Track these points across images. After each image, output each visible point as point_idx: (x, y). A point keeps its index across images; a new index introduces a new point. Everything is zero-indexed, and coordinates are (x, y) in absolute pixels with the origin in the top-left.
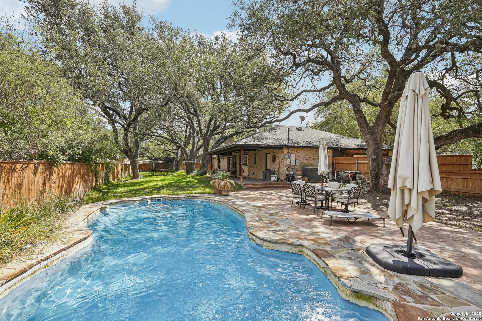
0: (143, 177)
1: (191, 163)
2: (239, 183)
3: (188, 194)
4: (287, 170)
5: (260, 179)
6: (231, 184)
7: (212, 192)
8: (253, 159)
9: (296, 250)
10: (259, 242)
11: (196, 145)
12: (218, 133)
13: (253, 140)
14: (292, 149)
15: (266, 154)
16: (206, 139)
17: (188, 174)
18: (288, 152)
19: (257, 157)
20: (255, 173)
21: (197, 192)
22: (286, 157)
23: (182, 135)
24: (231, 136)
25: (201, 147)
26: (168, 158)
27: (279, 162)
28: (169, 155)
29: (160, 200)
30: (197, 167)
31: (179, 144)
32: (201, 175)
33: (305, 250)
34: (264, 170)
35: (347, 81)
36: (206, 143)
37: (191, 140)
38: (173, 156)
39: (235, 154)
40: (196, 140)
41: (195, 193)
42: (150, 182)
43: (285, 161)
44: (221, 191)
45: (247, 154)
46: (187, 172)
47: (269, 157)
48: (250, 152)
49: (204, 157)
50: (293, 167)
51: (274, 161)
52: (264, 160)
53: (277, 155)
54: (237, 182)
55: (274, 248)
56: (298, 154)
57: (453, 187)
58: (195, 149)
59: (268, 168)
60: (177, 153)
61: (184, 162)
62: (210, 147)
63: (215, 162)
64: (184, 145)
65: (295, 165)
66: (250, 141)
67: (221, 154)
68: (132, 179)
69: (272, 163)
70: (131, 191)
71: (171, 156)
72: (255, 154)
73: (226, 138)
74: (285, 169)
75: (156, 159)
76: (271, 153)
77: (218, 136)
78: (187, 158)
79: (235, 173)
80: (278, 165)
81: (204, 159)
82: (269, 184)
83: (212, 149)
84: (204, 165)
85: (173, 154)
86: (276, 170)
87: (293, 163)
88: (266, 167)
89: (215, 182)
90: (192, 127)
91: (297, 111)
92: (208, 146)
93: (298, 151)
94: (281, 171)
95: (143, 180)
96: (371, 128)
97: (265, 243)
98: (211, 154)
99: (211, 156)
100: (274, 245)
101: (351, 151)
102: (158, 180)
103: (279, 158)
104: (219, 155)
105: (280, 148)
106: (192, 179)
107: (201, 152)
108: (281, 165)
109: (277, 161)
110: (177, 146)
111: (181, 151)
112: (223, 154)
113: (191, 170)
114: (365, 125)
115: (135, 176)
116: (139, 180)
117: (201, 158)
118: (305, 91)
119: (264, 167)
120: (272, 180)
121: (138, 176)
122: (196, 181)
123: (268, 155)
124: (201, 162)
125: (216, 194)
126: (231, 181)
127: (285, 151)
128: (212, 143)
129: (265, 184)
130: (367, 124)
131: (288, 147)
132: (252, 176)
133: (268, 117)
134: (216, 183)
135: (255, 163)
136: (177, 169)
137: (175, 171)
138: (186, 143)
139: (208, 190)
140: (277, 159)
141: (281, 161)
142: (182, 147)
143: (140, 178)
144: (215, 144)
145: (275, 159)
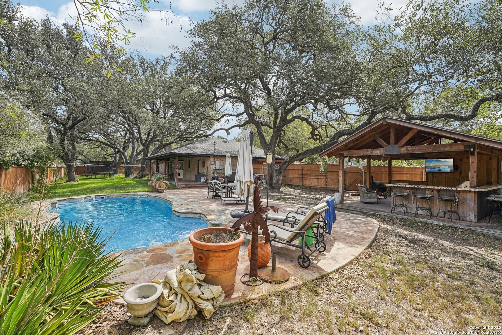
0: (79, 180)
1: (131, 167)
2: (174, 183)
3: (129, 192)
4: (213, 173)
5: (193, 181)
6: (166, 183)
7: (150, 190)
8: (188, 165)
9: (197, 216)
10: (177, 214)
11: (136, 150)
12: (158, 141)
13: (186, 149)
14: (217, 157)
15: (198, 161)
16: (146, 145)
17: (127, 176)
18: (214, 160)
19: (191, 163)
20: (189, 176)
21: (137, 190)
22: (213, 163)
23: (121, 140)
24: (170, 143)
25: (140, 152)
26: (104, 162)
27: (208, 167)
28: (105, 158)
29: (104, 197)
30: (136, 170)
31: (118, 149)
32: (140, 178)
33: (202, 216)
34: (196, 173)
35: (257, 110)
36: (145, 150)
37: (131, 145)
38: (110, 159)
39: (172, 160)
40: (136, 145)
41: (135, 192)
42: (88, 184)
43: (211, 167)
44: (158, 189)
45: (183, 160)
46: (126, 175)
47: (200, 163)
48: (185, 159)
49: (143, 161)
50: (218, 171)
51: (203, 167)
52: (196, 166)
53: (206, 162)
54: (172, 183)
55: (185, 216)
56: (222, 161)
57: (312, 184)
58: (135, 154)
59: (200, 172)
60: (115, 157)
61: (123, 165)
62: (150, 152)
63: (154, 166)
64: (123, 149)
65: (220, 170)
66: (184, 151)
67: (159, 159)
68: (67, 182)
69: (202, 167)
70: (71, 192)
71: (108, 160)
72: (190, 160)
73: (165, 145)
74: (212, 172)
75: (92, 162)
76: (201, 160)
77: (158, 143)
78: (126, 162)
79: (171, 176)
80: (206, 169)
81: (143, 163)
82: (198, 184)
83: (151, 155)
84: (143, 169)
85: (110, 158)
86: (205, 173)
87: (218, 168)
88: (198, 171)
89: (152, 183)
90: (132, 133)
91: (219, 130)
92: (148, 152)
93: (222, 159)
94: (209, 174)
95: (80, 182)
96: (268, 145)
97: (181, 214)
98: (150, 159)
99: (150, 161)
100: (186, 215)
101: (261, 160)
102: (96, 182)
103: (207, 164)
104: (157, 160)
105: (208, 156)
106: (131, 182)
107: (140, 157)
108: (209, 169)
109: (206, 167)
110: (115, 151)
111: (120, 155)
112: (161, 160)
113: (131, 173)
114: (264, 143)
115: (71, 179)
116: (76, 183)
117: (141, 161)
118: (226, 114)
119: (196, 171)
120: (202, 181)
121: (74, 179)
122: (135, 182)
123: (200, 161)
124: (140, 165)
125: (153, 192)
126: (166, 182)
127: (212, 159)
128: (152, 148)
129: (195, 185)
130: (266, 142)
131: (214, 156)
132: (187, 178)
133: (202, 129)
134: (154, 184)
135: (190, 168)
136: (115, 173)
137: (113, 174)
138: (125, 148)
139: (146, 189)
140: (206, 164)
141: (209, 166)
142: (121, 152)
143: (76, 181)
144: (154, 150)
145: (205, 165)
